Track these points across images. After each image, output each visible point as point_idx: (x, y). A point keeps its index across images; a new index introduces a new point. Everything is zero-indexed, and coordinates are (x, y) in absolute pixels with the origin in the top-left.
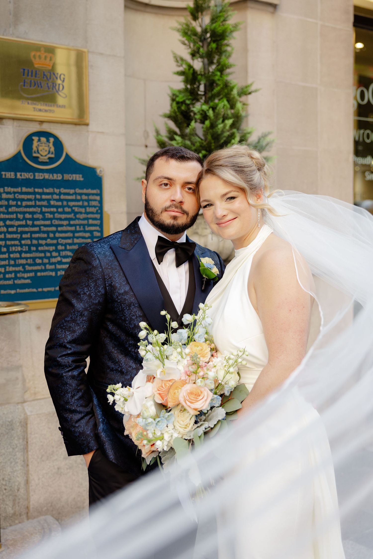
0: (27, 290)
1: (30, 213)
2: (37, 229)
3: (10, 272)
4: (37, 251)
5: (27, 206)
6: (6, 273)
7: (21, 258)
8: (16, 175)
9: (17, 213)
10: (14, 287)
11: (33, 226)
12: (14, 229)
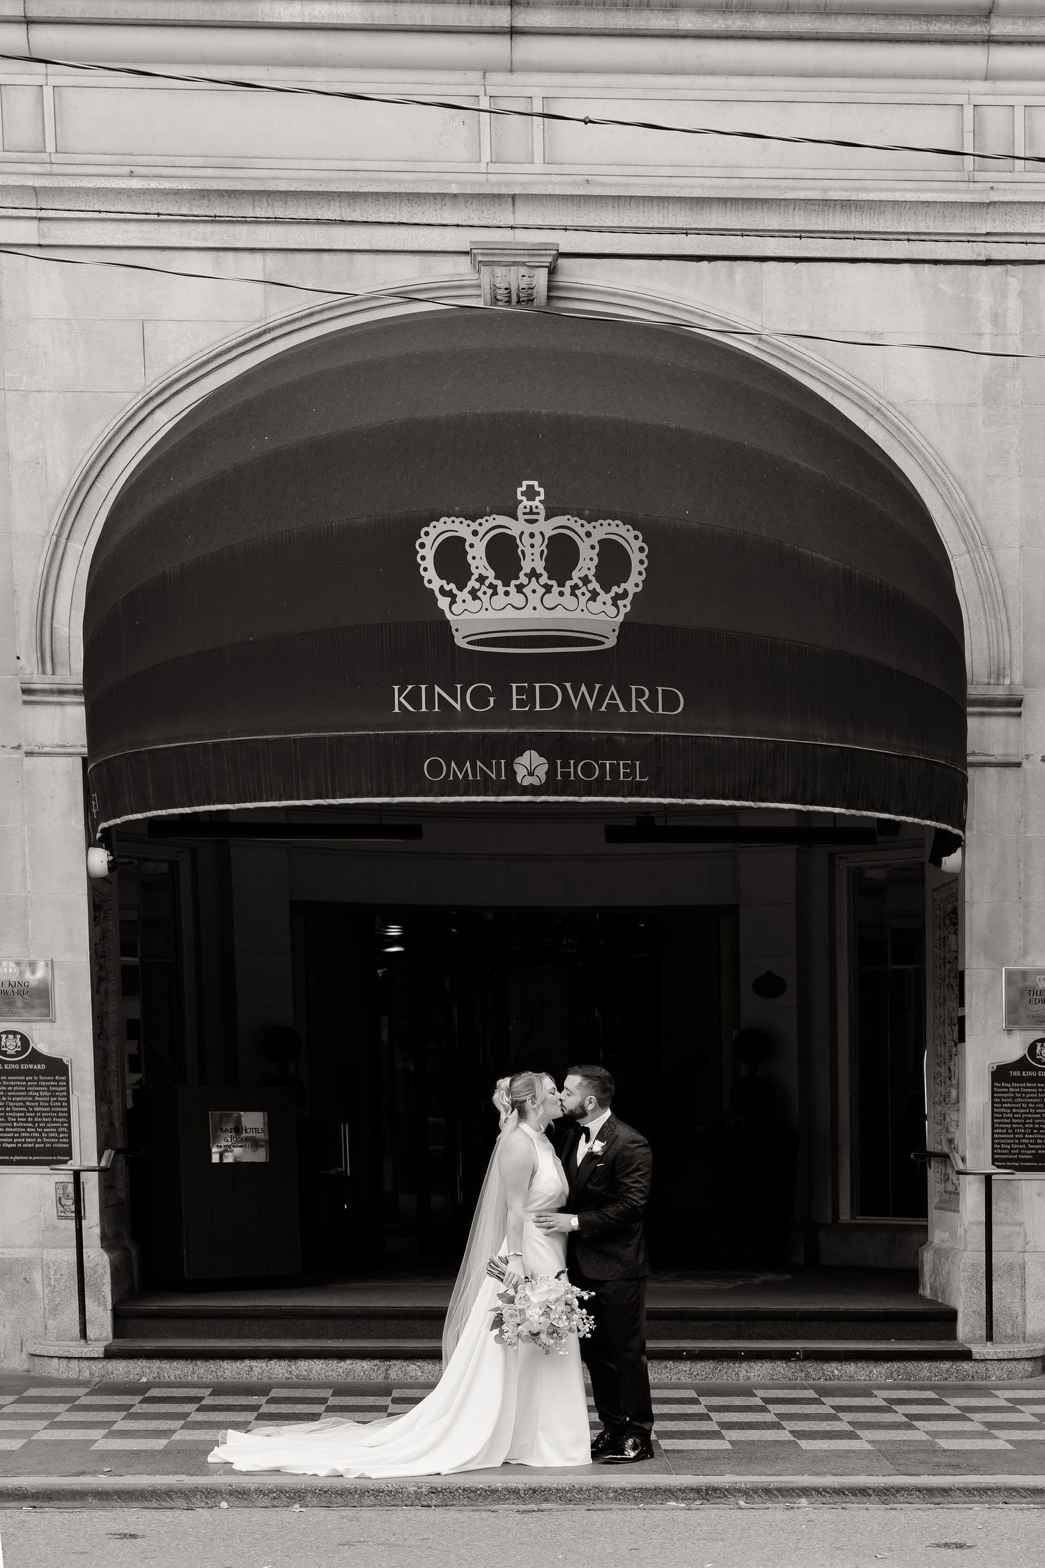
0: (1029, 1164)
1: (1033, 1103)
2: (1038, 1116)
3: (1016, 1149)
4: (1039, 1133)
5: (1030, 1098)
6: (1011, 1149)
7: (1024, 1138)
8: (1021, 1074)
9: (1021, 1103)
10: (1018, 1160)
11: (1036, 1113)
12: (1020, 1116)
